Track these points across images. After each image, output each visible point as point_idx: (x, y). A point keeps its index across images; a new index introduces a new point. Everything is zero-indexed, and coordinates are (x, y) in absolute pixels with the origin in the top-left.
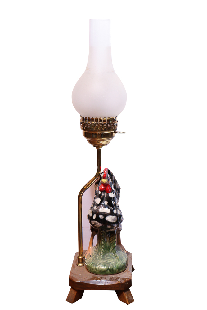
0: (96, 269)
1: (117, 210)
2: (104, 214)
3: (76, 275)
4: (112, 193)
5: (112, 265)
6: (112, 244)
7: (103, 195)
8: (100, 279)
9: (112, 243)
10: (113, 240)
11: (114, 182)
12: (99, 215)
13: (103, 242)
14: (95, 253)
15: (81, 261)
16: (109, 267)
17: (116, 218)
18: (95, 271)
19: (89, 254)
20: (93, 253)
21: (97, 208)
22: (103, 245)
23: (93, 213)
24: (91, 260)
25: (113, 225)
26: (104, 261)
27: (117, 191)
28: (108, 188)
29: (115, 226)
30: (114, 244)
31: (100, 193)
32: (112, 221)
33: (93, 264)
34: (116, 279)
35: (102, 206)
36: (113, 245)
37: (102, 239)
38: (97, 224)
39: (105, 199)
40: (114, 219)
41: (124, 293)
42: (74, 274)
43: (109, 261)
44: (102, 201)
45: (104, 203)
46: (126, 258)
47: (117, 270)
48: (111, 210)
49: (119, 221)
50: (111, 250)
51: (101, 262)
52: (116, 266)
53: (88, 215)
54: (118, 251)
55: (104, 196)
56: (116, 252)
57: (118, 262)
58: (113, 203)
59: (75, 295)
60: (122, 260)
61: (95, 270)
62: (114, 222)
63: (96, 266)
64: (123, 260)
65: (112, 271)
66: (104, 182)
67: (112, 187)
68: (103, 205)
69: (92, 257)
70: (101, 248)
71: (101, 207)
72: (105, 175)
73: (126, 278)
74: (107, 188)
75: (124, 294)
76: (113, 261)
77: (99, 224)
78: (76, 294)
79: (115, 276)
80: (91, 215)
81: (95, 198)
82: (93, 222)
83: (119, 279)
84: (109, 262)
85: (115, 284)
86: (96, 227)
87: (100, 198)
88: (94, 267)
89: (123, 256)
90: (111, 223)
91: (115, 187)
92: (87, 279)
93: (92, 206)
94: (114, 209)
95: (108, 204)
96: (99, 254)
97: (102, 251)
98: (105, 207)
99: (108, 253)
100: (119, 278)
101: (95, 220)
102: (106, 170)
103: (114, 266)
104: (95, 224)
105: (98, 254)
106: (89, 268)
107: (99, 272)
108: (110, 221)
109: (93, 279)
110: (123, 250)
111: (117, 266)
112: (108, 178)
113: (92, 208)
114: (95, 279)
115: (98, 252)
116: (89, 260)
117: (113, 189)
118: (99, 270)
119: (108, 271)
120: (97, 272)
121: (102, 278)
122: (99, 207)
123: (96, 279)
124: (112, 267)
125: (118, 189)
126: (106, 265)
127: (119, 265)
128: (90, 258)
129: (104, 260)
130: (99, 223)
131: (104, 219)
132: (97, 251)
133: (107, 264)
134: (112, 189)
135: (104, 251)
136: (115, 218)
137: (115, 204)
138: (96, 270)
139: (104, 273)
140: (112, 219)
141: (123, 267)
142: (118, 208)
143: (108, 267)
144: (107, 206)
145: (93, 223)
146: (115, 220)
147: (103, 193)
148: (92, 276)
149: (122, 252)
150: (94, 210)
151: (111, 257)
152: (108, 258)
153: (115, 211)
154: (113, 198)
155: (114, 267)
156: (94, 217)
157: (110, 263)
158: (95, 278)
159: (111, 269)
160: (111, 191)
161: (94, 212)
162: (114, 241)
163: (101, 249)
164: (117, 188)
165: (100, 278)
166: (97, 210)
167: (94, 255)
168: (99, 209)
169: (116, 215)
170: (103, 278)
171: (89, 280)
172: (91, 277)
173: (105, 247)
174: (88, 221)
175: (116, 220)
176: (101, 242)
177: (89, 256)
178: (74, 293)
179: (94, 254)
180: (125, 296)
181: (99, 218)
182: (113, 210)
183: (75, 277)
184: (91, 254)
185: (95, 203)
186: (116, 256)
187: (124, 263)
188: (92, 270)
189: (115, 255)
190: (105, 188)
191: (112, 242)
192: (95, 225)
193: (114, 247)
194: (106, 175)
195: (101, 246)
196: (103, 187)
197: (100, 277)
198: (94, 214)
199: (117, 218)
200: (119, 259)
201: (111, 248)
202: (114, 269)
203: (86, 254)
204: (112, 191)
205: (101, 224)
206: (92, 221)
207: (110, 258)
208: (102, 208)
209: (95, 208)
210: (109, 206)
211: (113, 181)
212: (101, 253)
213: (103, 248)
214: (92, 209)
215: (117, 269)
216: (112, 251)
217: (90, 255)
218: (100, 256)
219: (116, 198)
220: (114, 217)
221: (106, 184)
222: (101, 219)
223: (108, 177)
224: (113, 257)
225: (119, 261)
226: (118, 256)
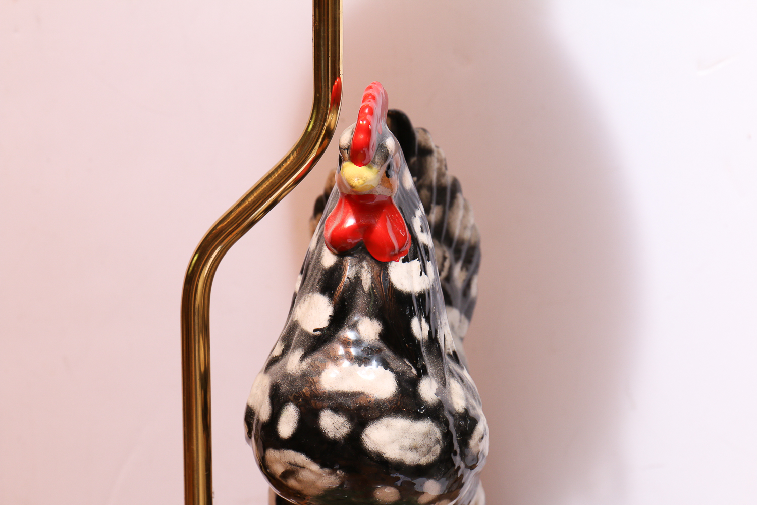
1: (444, 383)
2: (350, 403)
4: (416, 264)
7: (349, 272)
11: (441, 201)
12: (322, 408)
17: (437, 433)
21: (305, 365)
23: (278, 400)
25: (418, 481)
27: (457, 259)
28: (385, 229)
29: (432, 488)
31: (329, 259)
32: (410, 458)
35: (341, 350)
38: (304, 475)
39: (361, 302)
40: (419, 441)
44: (339, 319)
45: (354, 326)
48: (400, 378)
49: (457, 460)
53: (250, 414)
55: (357, 280)
58: (419, 328)
62: (424, 461)
66: (357, 182)
67: (417, 224)
68: (346, 343)
71: (335, 359)
72: (361, 137)
74: (379, 227)
77: (320, 475)
80: (264, 413)
81: (295, 296)
82: (280, 459)
86: (298, 495)
87: (331, 297)
90: (399, 466)
91: (440, 232)
93: (278, 352)
94: (423, 372)
95: (384, 336)
98: (362, 360)
101: (293, 443)
102: (370, 103)
104: (292, 471)
108: (392, 452)
112: (386, 156)
113: (273, 361)
117: (425, 238)
122: (318, 356)
125: (465, 249)
130: (315, 467)
131: (355, 438)
134: (415, 240)
136: (427, 435)
137: (433, 338)
140: (407, 443)
142: (452, 365)
144: (380, 351)
145: (279, 469)
146: (429, 451)
147: (349, 260)
150: (287, 376)
153: (428, 390)
154: (422, 297)
156: (287, 425)
160: (408, 247)
161: (284, 388)
164: (461, 242)
166: (305, 376)
168: (318, 370)
169: (436, 413)
174: (248, 452)
175: (437, 449)
181: (319, 433)
182: (414, 383)
185: (293, 327)
190: (365, 229)
192: (292, 483)
194: (369, 133)
196: (351, 222)
198: (286, 402)
199: (447, 436)
204: (416, 252)
205: (333, 472)
206: (272, 454)
208: (346, 363)
209: (294, 363)
210: (387, 352)
211: (430, 188)
214: (275, 368)
219: (448, 301)
220: (425, 426)
221: (370, 197)
222: (334, 443)
223: (382, 147)
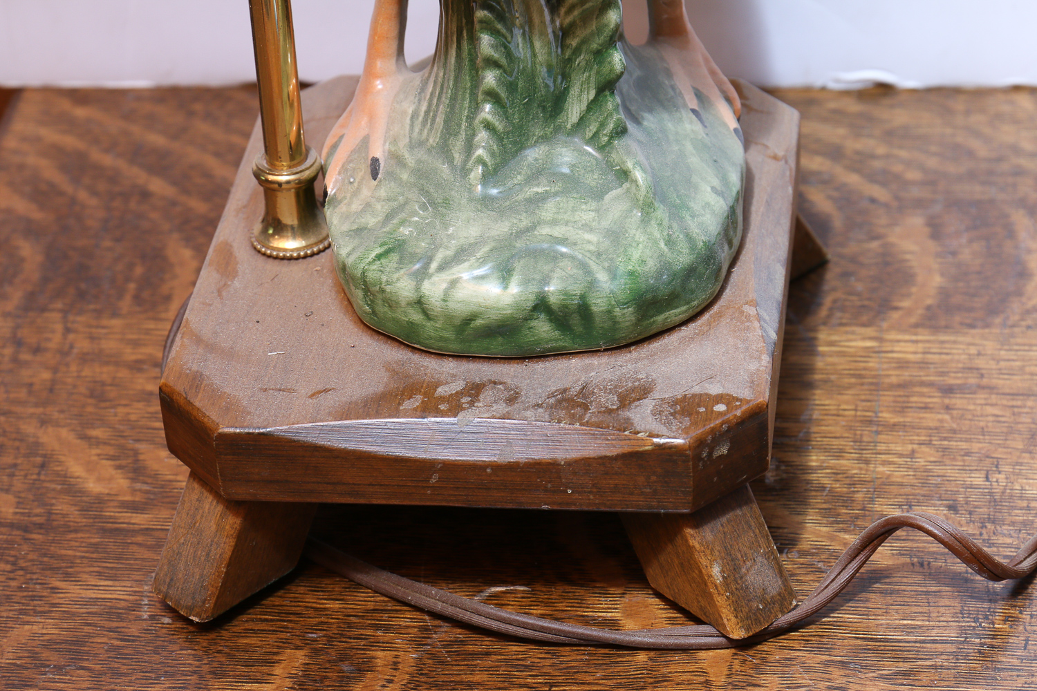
0: (419, 303)
3: (229, 354)
5: (583, 266)
6: (577, 51)
8: (454, 406)
9: (584, 42)
10: (585, 19)
13: (494, 32)
14: (421, 144)
15: (288, 211)
16: (546, 280)
18: (411, 324)
19: (365, 142)
20: (404, 142)
22: (491, 63)
24: (381, 208)
26: (502, 228)
30: (600, 55)
33: (394, 257)
34: (612, 401)
36: (588, 67)
37: (480, 14)
41: (689, 531)
42: (211, 348)
43: (554, 222)
46: (724, 180)
47: (626, 316)
50: (574, 110)
51: (473, 232)
52: (613, 275)
54: (650, 120)
56: (621, 132)
57: (640, 237)
59: (224, 547)
60: (677, 210)
61: (416, 317)
63: (422, 275)
64: (696, 206)
65: (575, 321)
69: (391, 175)
70: (473, 95)
73: (714, 389)
75: (695, 538)
76: (587, 227)
78: (241, 538)
79: (607, 375)
83: (648, 405)
84: (545, 230)
85: (603, 460)
88: (403, 287)
89: (694, 160)
92: (329, 400)
96: (458, 158)
97: (488, 126)
99: (545, 139)
100: (644, 391)
103: (602, 277)
105: (444, 150)
106: (360, 294)
107: (449, 334)
109: (384, 403)
110: (699, 95)
111: (631, 274)
114: (408, 405)
115: (450, 130)
116: (356, 206)
118: (449, 317)
119: (543, 328)
120: (430, 329)
121: (474, 390)
123: (417, 401)
124: (577, 289)
126: (518, 266)
127: (652, 265)
128: (366, 193)
129: (502, 213)
132: (440, 120)
133: (534, 254)
135: (499, 126)
138: (425, 313)
139: (497, 345)
141: (692, 283)
143: (533, 289)
148: (388, 367)
149: (690, 126)
151: (571, 184)
152: (543, 198)
155: (592, 284)
157: (563, 241)
158: (410, 390)
159: (564, 307)
162: (599, 31)
163: (476, 108)
165: (460, 394)
167: (410, 160)
170: (487, 395)
171: (347, 412)
172: (376, 382)
173: (511, 87)
176: (473, 40)
177: (365, 170)
178: (219, 528)
179: (411, 147)
180: (704, 561)
183: (217, 381)
184: (378, 151)
186: (624, 175)
187: (701, 239)
188: (382, 309)
189: (610, 165)
191: (581, 34)
193: (607, 86)
195: (476, 80)
197: (458, 386)
200: (647, 208)
201: (574, 91)
202: (598, 304)
203: (334, 147)
207: (564, 192)
212: (469, 147)
213: (492, 95)
215: (625, 304)
216: (582, 120)
217: (375, 161)
218: (465, 172)
224: (593, 179)
225: (645, 220)
226: (638, 175)
